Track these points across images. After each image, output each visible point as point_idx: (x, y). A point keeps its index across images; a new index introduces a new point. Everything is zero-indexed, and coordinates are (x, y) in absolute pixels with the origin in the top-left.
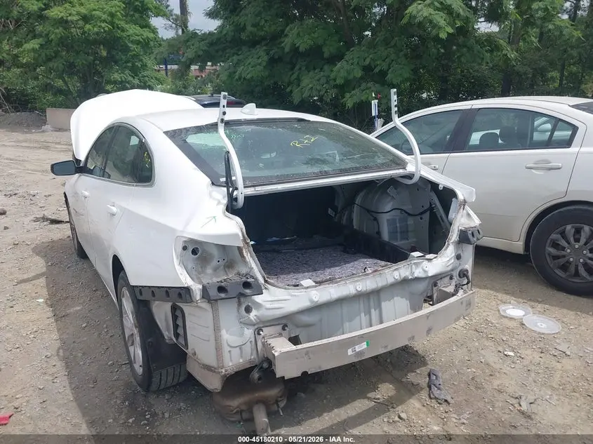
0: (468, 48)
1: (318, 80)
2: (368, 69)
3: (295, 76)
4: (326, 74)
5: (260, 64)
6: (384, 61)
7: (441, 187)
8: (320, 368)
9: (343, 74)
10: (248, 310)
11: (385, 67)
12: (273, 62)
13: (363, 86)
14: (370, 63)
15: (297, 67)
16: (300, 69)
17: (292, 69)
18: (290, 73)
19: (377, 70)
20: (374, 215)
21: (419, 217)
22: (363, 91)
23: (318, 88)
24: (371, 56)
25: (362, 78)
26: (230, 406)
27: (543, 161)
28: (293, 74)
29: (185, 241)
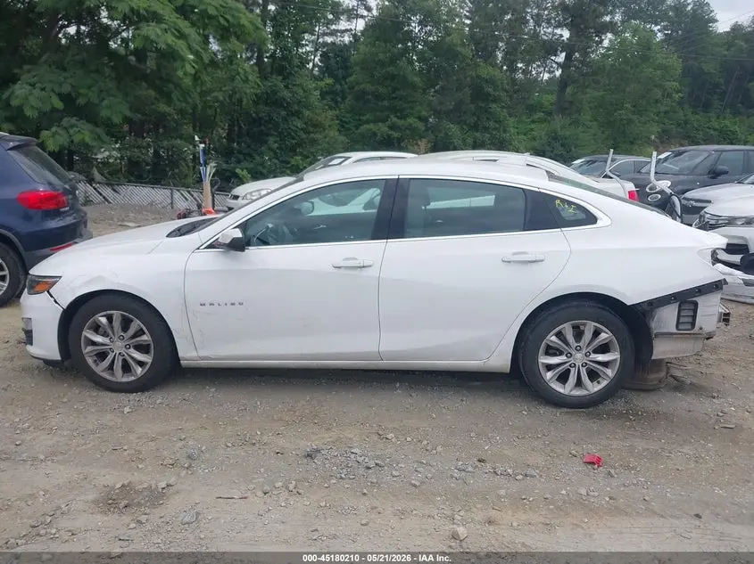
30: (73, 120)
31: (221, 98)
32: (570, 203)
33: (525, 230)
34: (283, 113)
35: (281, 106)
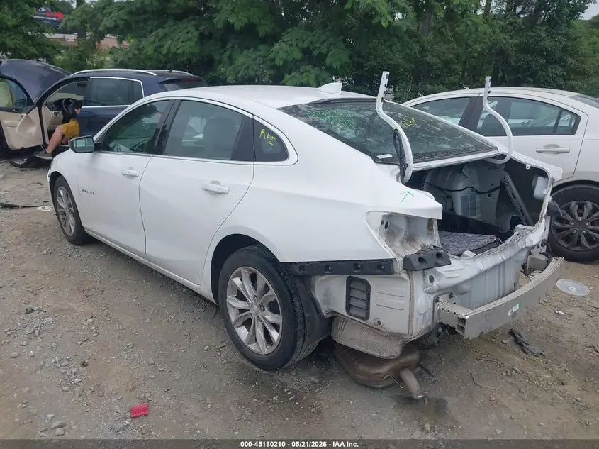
0: (399, 38)
1: (255, 60)
2: (306, 52)
3: (228, 53)
4: (262, 53)
5: (190, 40)
6: (322, 44)
7: (528, 167)
8: (491, 328)
9: (282, 55)
10: (432, 280)
11: (324, 50)
12: (203, 38)
13: (302, 68)
14: (309, 46)
15: (229, 46)
16: (233, 47)
17: (224, 46)
18: (222, 51)
19: (316, 53)
20: (448, 193)
21: (487, 194)
22: (303, 73)
23: (255, 68)
24: (309, 38)
25: (301, 61)
26: (379, 374)
27: (551, 145)
28: (225, 51)
29: (384, 216)
30: (308, 67)
31: (480, 50)
32: (272, 133)
33: (232, 160)
34: (543, 61)
35: (540, 54)
